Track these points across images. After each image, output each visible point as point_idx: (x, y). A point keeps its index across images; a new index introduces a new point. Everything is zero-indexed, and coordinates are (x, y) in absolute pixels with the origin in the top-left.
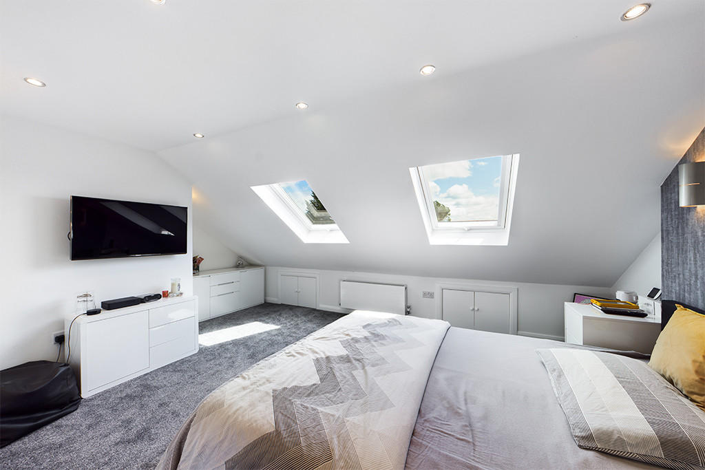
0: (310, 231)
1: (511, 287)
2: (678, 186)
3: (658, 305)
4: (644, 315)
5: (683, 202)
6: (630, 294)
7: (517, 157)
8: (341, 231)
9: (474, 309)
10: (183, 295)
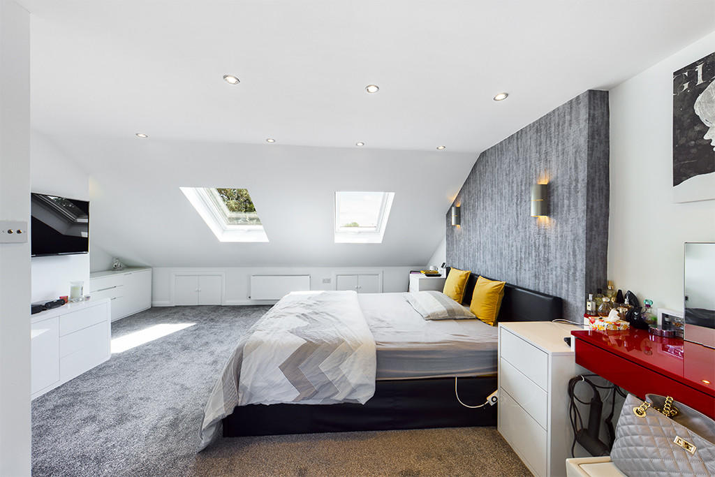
0: (224, 230)
1: (379, 270)
2: (451, 215)
3: (445, 270)
4: (440, 275)
5: (453, 224)
6: (435, 267)
7: (392, 195)
8: (264, 232)
9: (357, 288)
10: (90, 299)
